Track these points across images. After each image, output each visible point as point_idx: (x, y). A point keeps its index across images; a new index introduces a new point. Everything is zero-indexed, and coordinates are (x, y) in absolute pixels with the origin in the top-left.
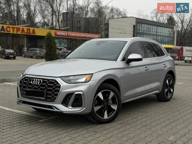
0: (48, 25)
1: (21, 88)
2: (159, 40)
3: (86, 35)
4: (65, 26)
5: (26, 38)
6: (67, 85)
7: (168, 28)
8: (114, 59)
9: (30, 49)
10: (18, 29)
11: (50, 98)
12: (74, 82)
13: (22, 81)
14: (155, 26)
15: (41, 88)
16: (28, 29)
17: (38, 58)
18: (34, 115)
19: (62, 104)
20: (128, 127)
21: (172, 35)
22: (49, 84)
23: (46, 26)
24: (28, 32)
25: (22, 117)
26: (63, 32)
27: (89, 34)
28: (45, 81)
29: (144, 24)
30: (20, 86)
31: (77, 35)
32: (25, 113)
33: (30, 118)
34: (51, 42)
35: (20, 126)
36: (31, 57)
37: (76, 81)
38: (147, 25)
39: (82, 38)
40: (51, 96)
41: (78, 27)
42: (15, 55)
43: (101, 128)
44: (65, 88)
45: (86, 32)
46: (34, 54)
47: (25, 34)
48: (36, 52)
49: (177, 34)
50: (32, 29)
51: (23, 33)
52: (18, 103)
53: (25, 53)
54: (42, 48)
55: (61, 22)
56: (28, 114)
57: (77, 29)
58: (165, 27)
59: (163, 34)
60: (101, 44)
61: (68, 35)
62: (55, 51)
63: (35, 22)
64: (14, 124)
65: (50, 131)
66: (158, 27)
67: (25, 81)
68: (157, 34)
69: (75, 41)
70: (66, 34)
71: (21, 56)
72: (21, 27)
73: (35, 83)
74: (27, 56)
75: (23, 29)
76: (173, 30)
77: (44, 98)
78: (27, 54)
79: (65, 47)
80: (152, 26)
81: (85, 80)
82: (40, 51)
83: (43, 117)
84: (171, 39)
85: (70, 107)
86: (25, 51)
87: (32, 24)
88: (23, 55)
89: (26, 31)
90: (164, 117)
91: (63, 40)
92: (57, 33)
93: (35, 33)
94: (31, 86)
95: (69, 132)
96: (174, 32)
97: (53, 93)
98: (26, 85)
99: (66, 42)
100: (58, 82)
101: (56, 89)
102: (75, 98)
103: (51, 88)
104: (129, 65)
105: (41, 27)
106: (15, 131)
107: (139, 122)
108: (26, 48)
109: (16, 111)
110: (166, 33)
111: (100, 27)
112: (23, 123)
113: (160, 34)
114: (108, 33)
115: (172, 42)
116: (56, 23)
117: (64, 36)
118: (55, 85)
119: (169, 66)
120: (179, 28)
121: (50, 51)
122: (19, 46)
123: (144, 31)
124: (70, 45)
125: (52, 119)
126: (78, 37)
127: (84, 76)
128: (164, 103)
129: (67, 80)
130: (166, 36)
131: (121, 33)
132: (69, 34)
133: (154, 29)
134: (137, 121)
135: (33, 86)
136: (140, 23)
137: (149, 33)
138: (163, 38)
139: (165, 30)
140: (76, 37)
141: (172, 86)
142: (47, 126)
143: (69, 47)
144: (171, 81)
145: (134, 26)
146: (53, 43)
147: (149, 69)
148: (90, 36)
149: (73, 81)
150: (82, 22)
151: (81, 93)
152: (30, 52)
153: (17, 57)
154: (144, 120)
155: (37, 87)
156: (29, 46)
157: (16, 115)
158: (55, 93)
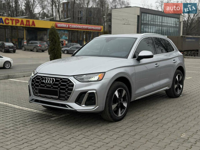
0: (47, 16)
1: (33, 87)
2: (164, 31)
3: (88, 26)
4: (65, 17)
5: (26, 30)
6: (80, 84)
7: (174, 18)
8: (124, 56)
9: (30, 42)
10: (17, 21)
11: (64, 97)
12: (87, 81)
13: (34, 80)
14: (160, 15)
15: (54, 86)
16: (27, 21)
17: (39, 51)
18: (44, 113)
19: (75, 102)
20: (140, 125)
21: (178, 26)
22: (62, 83)
23: (46, 17)
24: (28, 24)
25: (33, 115)
26: (64, 24)
27: (91, 25)
28: (57, 80)
29: (149, 14)
30: (32, 85)
31: (78, 26)
32: (35, 111)
33: (42, 116)
34: (55, 36)
35: (33, 125)
36: (31, 50)
37: (89, 80)
38: (152, 15)
39: (84, 30)
40: (64, 95)
41: (80, 18)
42: (15, 49)
43: (113, 126)
44: (79, 87)
45: (87, 23)
46: (34, 48)
47: (25, 26)
48: (36, 45)
49: (183, 24)
50: (31, 21)
51: (22, 25)
52: (31, 101)
53: (25, 46)
54: (42, 41)
55: (62, 13)
56: (38, 111)
57: (78, 20)
58: (170, 17)
59: (169, 25)
60: (110, 40)
61: (69, 27)
62: (59, 45)
63: (34, 13)
64: (26, 122)
65: (63, 129)
66: (163, 18)
67: (37, 80)
68: (162, 25)
69: (76, 33)
70: (67, 25)
71: (21, 49)
72: (20, 19)
73: (48, 82)
74: (27, 49)
75: (22, 21)
76: (179, 20)
77: (57, 97)
78: (27, 47)
79: (66, 40)
80: (157, 16)
81: (98, 78)
82: (40, 44)
83: (54, 115)
84: (177, 29)
85: (84, 106)
86: (25, 44)
87: (31, 15)
88: (23, 48)
89: (25, 23)
90: (174, 114)
91: (64, 32)
92: (58, 24)
93: (35, 25)
94: (44, 85)
95: (82, 130)
96: (181, 22)
97: (66, 91)
98: (38, 84)
99: (67, 34)
100: (71, 81)
101: (69, 88)
102: (88, 97)
103: (64, 87)
104: (140, 62)
105: (41, 19)
106: (29, 129)
107: (150, 119)
108: (25, 41)
109: (26, 109)
110: (172, 24)
111: (102, 18)
112: (35, 121)
113: (165, 24)
114: (111, 24)
115: (178, 32)
116: (56, 14)
117: (65, 28)
118: (68, 84)
119: (178, 61)
120: (185, 18)
121: (54, 45)
122: (18, 39)
123: (149, 21)
124: (72, 37)
125: (63, 117)
126: (79, 29)
127: (97, 74)
128: (173, 99)
129: (81, 79)
130: (172, 26)
131: (124, 24)
132: (70, 25)
133: (159, 19)
134: (148, 118)
135: (46, 85)
136: (144, 13)
137: (154, 23)
138: (169, 28)
139: (171, 20)
140: (77, 29)
141: (181, 82)
142: (59, 124)
143: (71, 39)
144: (181, 77)
145: (138, 16)
146: (57, 37)
147: (159, 66)
148: (92, 27)
149: (85, 80)
150: (83, 13)
151: (95, 91)
152: (30, 46)
153: (17, 51)
154: (155, 117)
155: (50, 86)
156: (29, 38)
157: (27, 113)
158: (69, 92)
